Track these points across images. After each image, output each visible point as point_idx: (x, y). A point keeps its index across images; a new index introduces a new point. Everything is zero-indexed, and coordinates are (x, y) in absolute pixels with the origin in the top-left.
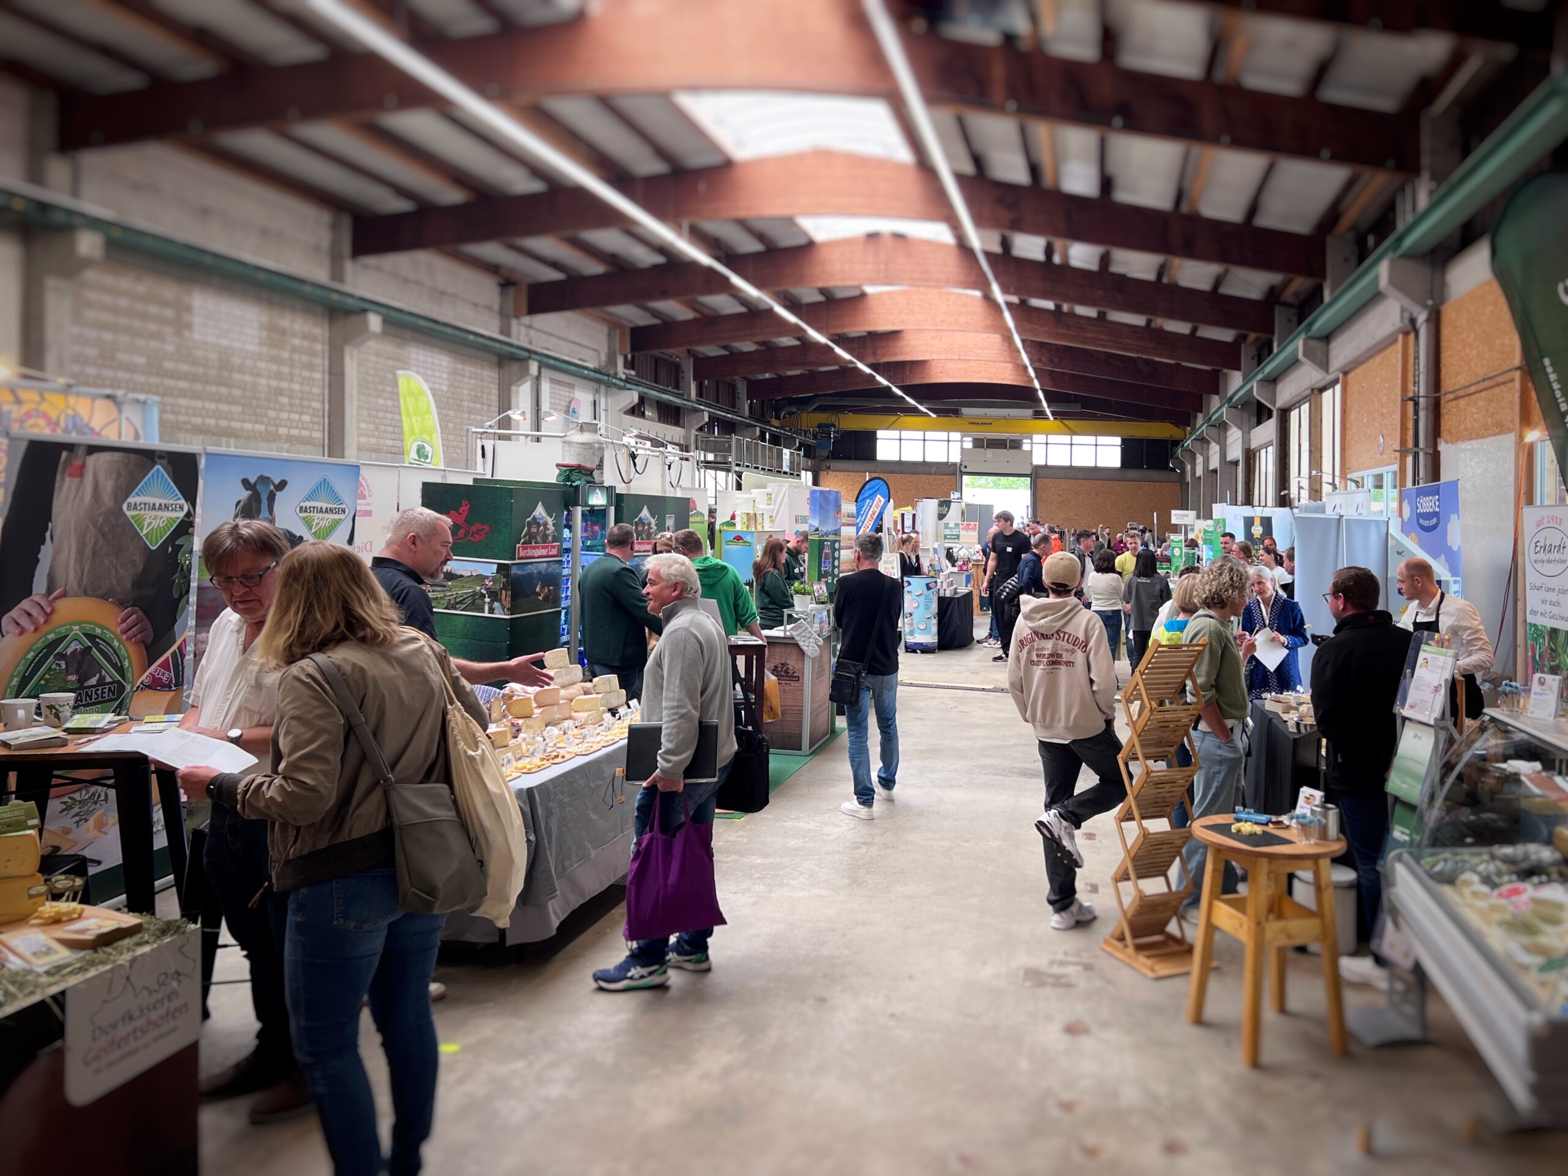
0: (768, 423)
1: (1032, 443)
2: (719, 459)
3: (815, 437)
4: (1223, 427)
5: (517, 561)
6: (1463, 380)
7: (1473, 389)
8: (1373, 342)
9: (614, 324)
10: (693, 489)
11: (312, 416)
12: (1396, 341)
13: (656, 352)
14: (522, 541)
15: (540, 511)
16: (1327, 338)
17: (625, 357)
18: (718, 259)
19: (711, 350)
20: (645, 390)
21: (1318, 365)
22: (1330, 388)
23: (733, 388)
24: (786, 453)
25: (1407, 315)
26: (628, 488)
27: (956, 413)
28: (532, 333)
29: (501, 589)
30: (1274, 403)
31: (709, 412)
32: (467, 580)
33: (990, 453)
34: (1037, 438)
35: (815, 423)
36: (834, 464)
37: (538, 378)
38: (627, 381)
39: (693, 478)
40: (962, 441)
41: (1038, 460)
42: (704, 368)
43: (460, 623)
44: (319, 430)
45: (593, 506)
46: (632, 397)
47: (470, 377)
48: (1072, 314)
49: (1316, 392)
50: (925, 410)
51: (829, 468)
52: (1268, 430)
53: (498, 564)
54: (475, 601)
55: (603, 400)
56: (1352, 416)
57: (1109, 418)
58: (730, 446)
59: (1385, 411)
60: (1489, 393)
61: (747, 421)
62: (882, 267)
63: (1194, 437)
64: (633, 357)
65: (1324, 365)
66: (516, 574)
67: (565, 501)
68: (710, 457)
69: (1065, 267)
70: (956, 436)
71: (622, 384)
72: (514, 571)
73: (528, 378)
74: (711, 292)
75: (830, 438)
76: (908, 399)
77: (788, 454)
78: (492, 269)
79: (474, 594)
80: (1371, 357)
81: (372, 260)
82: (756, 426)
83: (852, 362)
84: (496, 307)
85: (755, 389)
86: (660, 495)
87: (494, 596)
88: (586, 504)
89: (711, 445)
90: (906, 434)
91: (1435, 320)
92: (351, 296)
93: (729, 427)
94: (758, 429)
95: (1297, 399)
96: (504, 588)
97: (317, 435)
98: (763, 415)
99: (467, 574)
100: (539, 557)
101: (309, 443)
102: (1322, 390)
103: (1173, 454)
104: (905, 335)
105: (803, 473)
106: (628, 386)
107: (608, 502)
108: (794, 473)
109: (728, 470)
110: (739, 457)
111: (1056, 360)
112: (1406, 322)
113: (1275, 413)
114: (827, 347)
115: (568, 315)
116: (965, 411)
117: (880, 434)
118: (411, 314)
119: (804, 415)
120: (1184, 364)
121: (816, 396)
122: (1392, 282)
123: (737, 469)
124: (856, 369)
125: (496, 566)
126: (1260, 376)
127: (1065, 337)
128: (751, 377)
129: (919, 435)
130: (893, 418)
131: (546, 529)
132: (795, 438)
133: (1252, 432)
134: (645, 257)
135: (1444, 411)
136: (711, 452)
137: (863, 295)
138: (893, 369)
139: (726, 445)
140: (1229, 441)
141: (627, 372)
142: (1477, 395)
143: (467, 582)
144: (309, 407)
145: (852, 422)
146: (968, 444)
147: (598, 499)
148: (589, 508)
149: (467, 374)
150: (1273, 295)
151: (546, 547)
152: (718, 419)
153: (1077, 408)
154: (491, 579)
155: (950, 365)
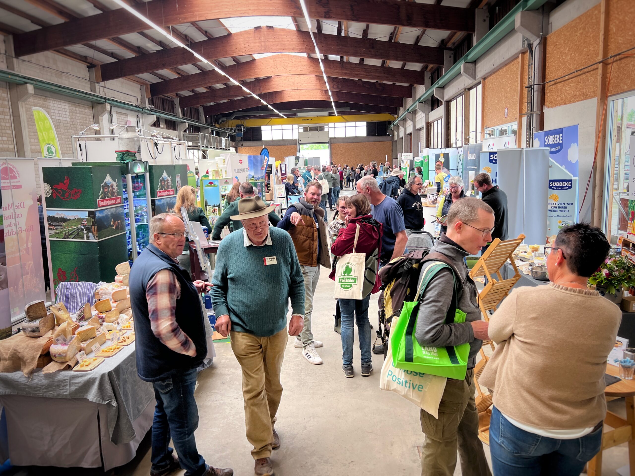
0: (214, 126)
1: (328, 128)
2: (194, 145)
3: (235, 132)
4: (414, 112)
5: (99, 209)
6: (560, 73)
7: (567, 78)
8: (504, 60)
9: (142, 83)
10: (186, 160)
11: (7, 137)
12: (518, 57)
13: (161, 96)
14: (100, 197)
15: (108, 179)
16: (475, 62)
17: (149, 99)
18: (188, 46)
19: (186, 93)
20: (159, 114)
21: (470, 76)
22: (474, 87)
23: (197, 111)
24: (223, 139)
25: (526, 43)
26: (155, 162)
27: (295, 115)
28: (106, 89)
29: (92, 226)
30: (443, 98)
31: (188, 123)
32: (73, 221)
33: (311, 133)
34: (331, 125)
35: (235, 125)
36: (245, 143)
37: (111, 111)
38: (151, 110)
39: (186, 154)
40: (298, 129)
41: (331, 135)
42: (184, 101)
43: (72, 246)
44: (12, 144)
45: (137, 174)
46: (153, 118)
47: (79, 114)
48: (348, 63)
49: (467, 90)
50: (282, 115)
51: (242, 145)
52: (440, 111)
53: (89, 211)
54: (78, 233)
55: (141, 120)
56: (488, 100)
57: (362, 113)
58: (199, 138)
59: (509, 95)
60: (578, 79)
61: (205, 126)
62: (263, 44)
63: (400, 119)
64: (152, 99)
65: (473, 76)
66: (99, 216)
67: (122, 172)
68: (190, 144)
69: (347, 38)
70: (296, 126)
71: (149, 112)
72: (98, 215)
73: (106, 112)
74: (185, 63)
75: (242, 131)
76: (275, 110)
77: (224, 140)
78: (83, 59)
79: (78, 229)
80: (501, 68)
81: (26, 58)
82: (209, 128)
83: (250, 94)
84: (88, 79)
85: (207, 110)
86: (171, 164)
87: (89, 229)
88: (133, 173)
89: (191, 138)
90: (274, 127)
91: (544, 43)
92: (18, 76)
93: (197, 129)
94: (210, 129)
95: (455, 95)
96: (93, 225)
97: (11, 147)
98: (212, 123)
99: (72, 218)
100: (111, 205)
101: (8, 151)
102: (469, 89)
103: (388, 128)
104: (272, 79)
105: (231, 148)
106: (152, 113)
107: (145, 170)
108: (227, 149)
109: (199, 150)
110: (203, 143)
111: (340, 87)
112: (526, 46)
113: (443, 103)
114: (239, 86)
115: (120, 79)
116: (299, 114)
117: (263, 128)
118: (47, 83)
119: (230, 121)
120: (397, 84)
121: (234, 112)
122: (522, 24)
123: (203, 148)
124: (252, 97)
125: (87, 212)
126: (437, 86)
127: (346, 74)
128: (205, 105)
129: (279, 127)
130: (269, 120)
131: (113, 189)
132: (226, 133)
133: (429, 114)
134: (153, 47)
135: (547, 91)
136: (190, 141)
137: (254, 60)
138: (268, 96)
139: (197, 138)
140: (417, 120)
141: (150, 106)
142: (570, 80)
143: (73, 223)
144: (6, 133)
145: (250, 123)
146: (301, 130)
147: (139, 169)
148: (135, 175)
149: (78, 112)
150: (443, 43)
151: (114, 199)
152: (192, 126)
153: (348, 110)
154: (85, 220)
155: (293, 93)
